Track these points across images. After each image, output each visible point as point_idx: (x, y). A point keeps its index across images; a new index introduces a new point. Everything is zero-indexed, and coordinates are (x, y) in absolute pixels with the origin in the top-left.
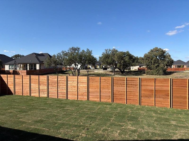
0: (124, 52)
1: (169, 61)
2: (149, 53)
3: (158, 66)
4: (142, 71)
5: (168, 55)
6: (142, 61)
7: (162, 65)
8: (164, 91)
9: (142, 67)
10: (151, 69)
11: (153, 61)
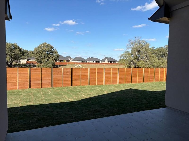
0: (12, 44)
1: (57, 56)
2: (39, 47)
3: (48, 60)
4: (31, 65)
5: (55, 50)
6: (32, 55)
7: (51, 60)
8: (86, 75)
9: (29, 61)
10: (41, 63)
11: (43, 55)
